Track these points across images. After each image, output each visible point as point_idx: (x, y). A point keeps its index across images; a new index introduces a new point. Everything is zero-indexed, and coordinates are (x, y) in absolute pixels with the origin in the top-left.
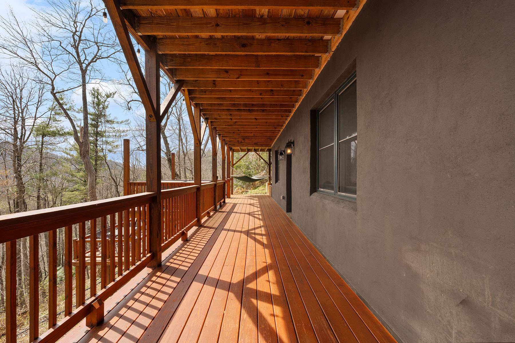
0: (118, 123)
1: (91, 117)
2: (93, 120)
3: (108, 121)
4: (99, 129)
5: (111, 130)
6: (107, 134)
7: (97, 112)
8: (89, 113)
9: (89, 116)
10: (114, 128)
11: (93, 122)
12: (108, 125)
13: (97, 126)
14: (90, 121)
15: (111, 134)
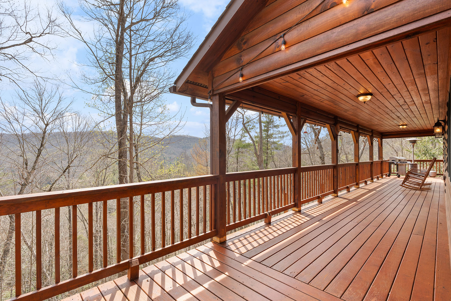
0: (282, 126)
1: (264, 124)
2: (265, 127)
3: (275, 126)
4: (269, 133)
5: (277, 132)
6: (274, 136)
7: (268, 120)
8: (263, 121)
9: (262, 124)
10: (279, 131)
11: (265, 128)
12: (275, 129)
13: (267, 131)
14: (263, 128)
15: (277, 136)
